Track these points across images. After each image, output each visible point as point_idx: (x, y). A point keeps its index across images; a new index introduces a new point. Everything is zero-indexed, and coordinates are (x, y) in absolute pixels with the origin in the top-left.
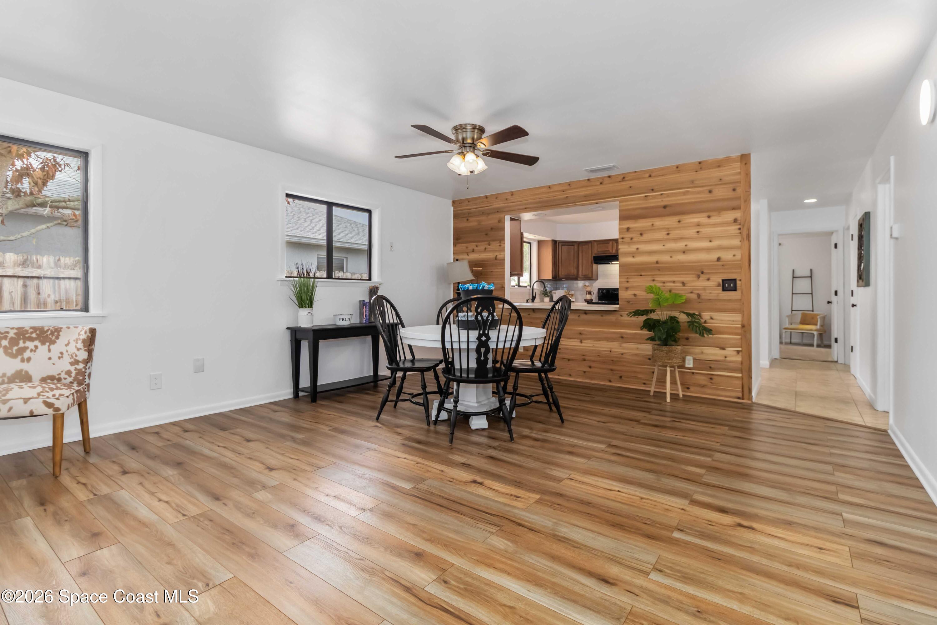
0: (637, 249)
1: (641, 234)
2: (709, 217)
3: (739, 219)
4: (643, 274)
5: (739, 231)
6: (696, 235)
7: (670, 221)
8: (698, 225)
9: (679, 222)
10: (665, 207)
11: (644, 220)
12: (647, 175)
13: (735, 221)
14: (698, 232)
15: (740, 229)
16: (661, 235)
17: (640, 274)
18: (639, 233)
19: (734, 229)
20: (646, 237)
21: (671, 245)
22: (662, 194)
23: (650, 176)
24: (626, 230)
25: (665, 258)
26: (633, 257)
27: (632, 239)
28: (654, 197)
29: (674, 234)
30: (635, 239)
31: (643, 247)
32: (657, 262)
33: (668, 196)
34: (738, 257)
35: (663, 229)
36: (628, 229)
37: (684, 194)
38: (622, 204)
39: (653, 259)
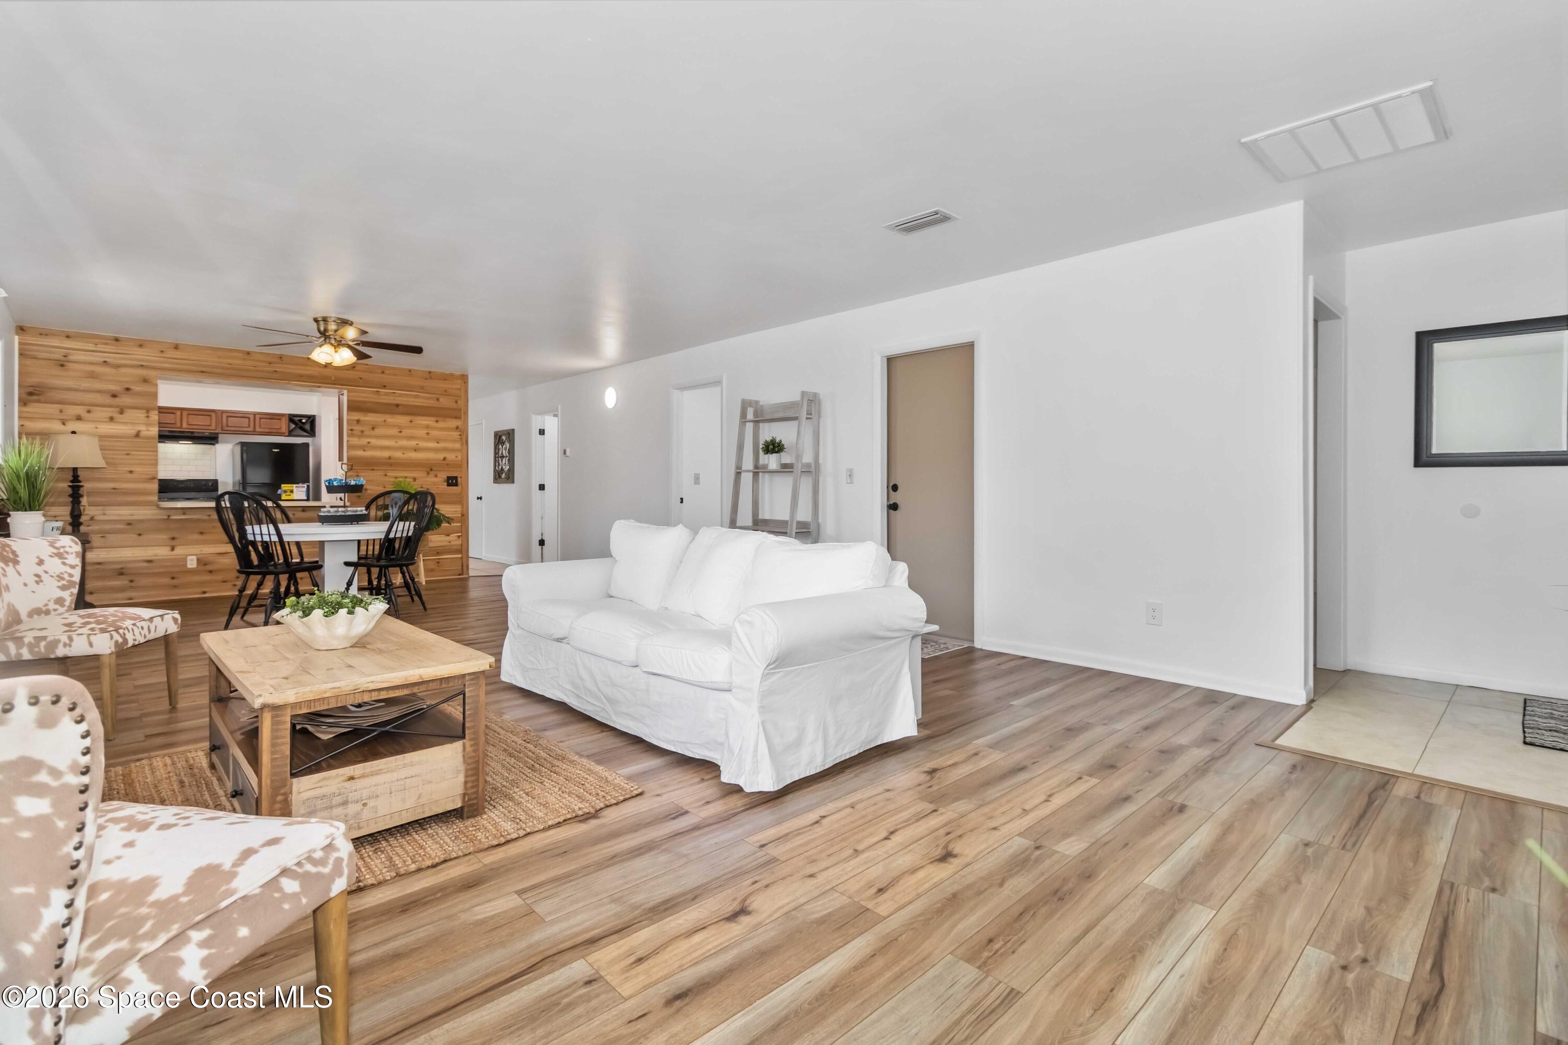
0: (369, 443)
1: (373, 429)
2: (437, 421)
3: (460, 427)
4: (375, 468)
5: (460, 437)
6: (425, 436)
7: (402, 420)
8: (428, 427)
9: (411, 421)
10: (397, 405)
11: (378, 415)
12: (380, 371)
13: (457, 428)
14: (428, 433)
15: (460, 435)
16: (394, 431)
17: (371, 468)
18: (371, 427)
19: (456, 434)
20: (378, 431)
21: (404, 443)
22: (394, 393)
23: (383, 372)
24: (355, 422)
25: (398, 454)
26: (364, 450)
27: (362, 432)
28: (387, 394)
29: (406, 432)
30: (366, 433)
31: (374, 442)
32: (390, 458)
33: (401, 395)
34: (459, 458)
35: (395, 426)
36: (358, 421)
37: (416, 397)
38: (350, 394)
39: (386, 454)
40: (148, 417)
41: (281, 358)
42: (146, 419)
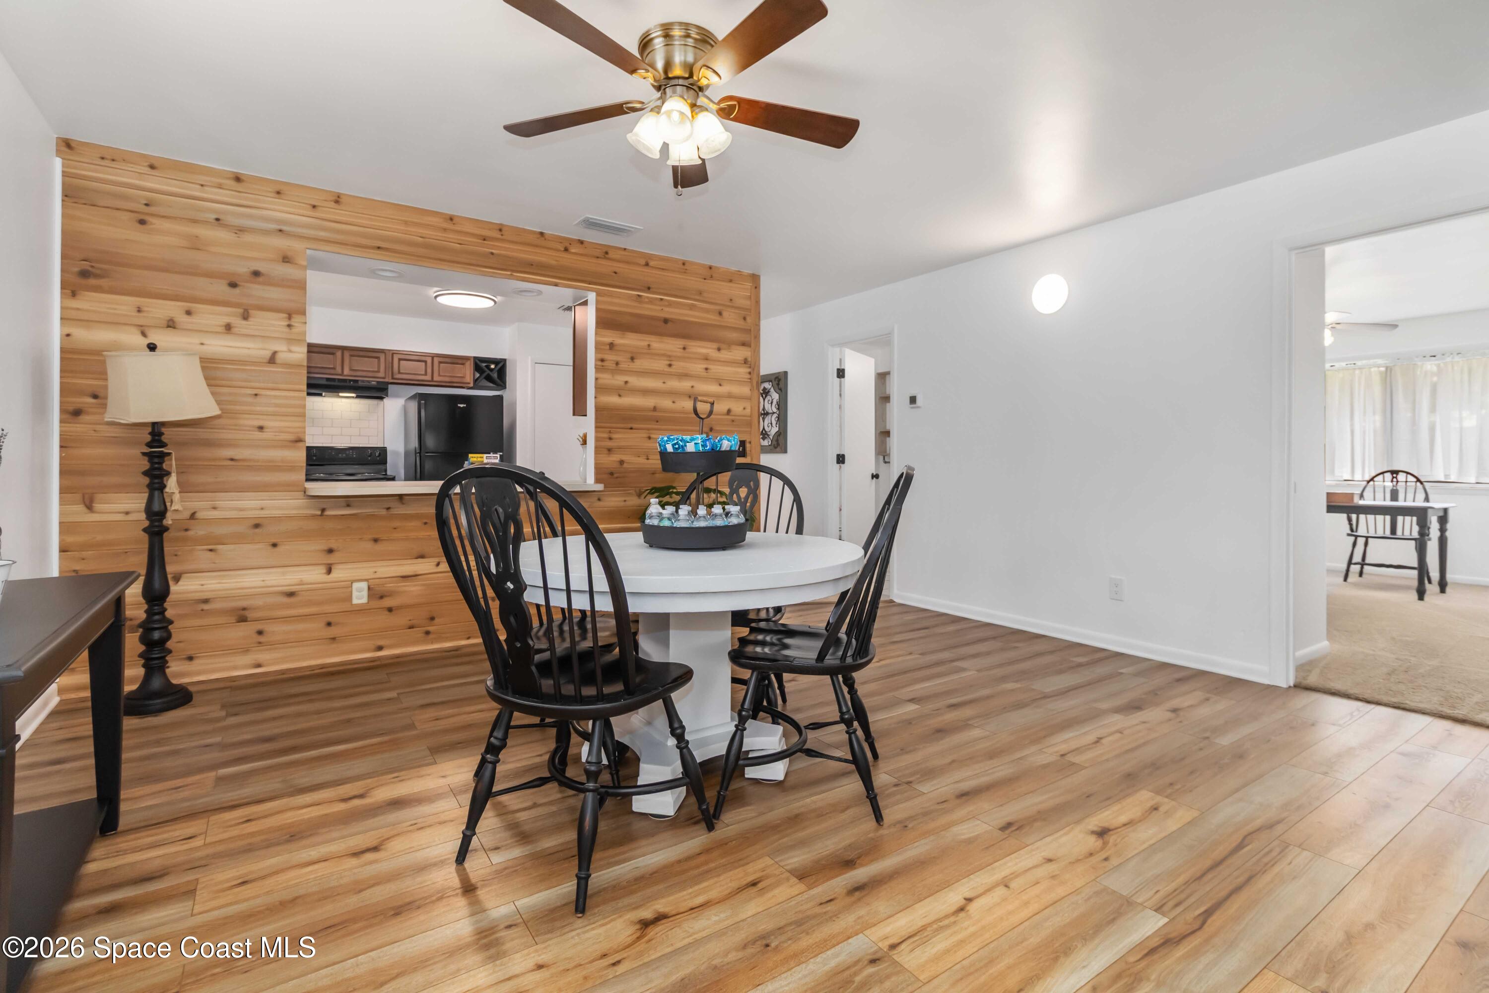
0: (626, 382)
1: (632, 359)
2: (719, 349)
3: (749, 359)
4: (634, 426)
5: (749, 376)
6: (704, 374)
7: (672, 345)
8: (707, 359)
9: (684, 348)
10: (666, 321)
11: (639, 336)
12: (643, 262)
13: (746, 361)
14: (706, 369)
15: (750, 373)
16: (660, 365)
17: (630, 426)
18: (629, 355)
19: (743, 371)
20: (639, 364)
21: (674, 384)
22: (662, 299)
23: (647, 264)
24: (608, 347)
25: (666, 403)
26: (620, 396)
27: (617, 364)
28: (651, 301)
29: (679, 366)
30: (623, 366)
31: (634, 381)
32: (655, 409)
33: (670, 304)
34: (748, 411)
35: (663, 355)
36: (612, 346)
37: (692, 307)
38: (600, 298)
39: (648, 402)
40: (289, 326)
41: (500, 230)
42: (287, 330)
